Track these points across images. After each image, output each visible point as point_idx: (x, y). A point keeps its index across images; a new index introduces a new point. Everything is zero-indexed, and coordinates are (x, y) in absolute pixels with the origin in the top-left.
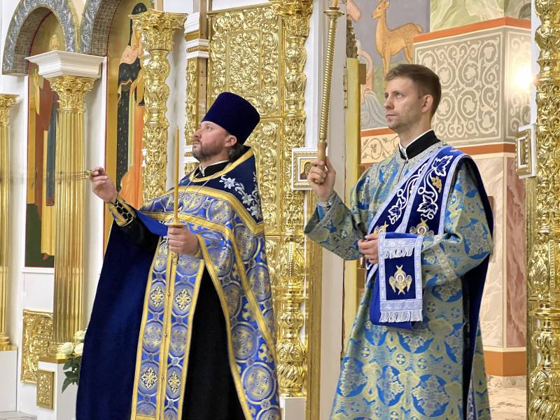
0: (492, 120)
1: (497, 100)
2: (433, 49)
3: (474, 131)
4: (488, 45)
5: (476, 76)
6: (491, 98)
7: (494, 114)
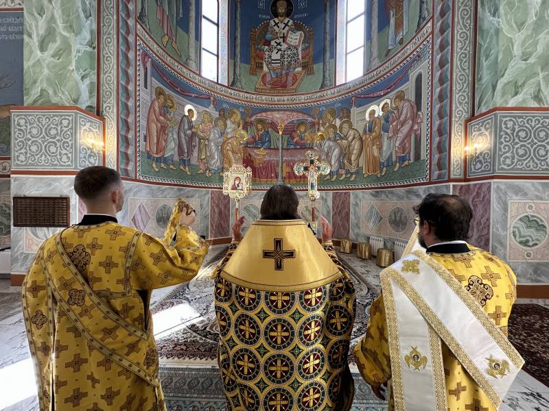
0: (68, 158)
1: (72, 148)
2: (26, 116)
3: (56, 162)
4: (65, 119)
5: (57, 134)
6: (68, 146)
7: (70, 155)
